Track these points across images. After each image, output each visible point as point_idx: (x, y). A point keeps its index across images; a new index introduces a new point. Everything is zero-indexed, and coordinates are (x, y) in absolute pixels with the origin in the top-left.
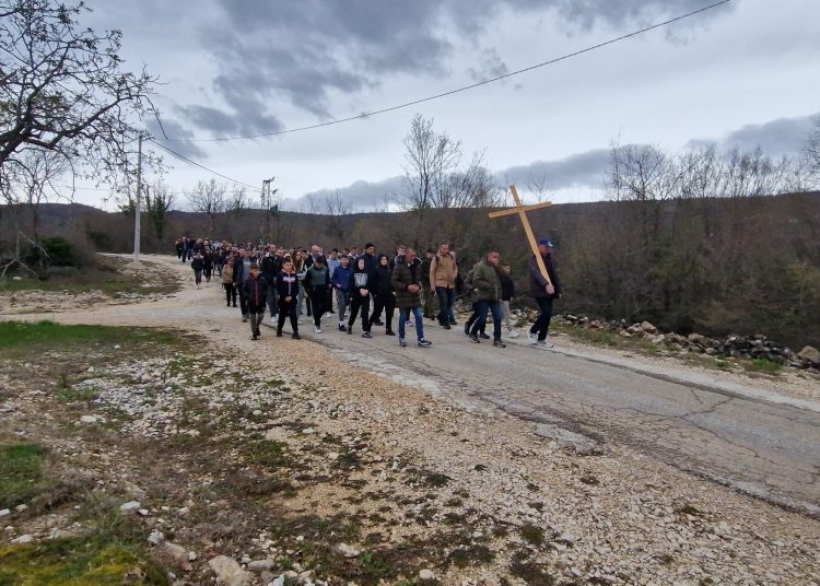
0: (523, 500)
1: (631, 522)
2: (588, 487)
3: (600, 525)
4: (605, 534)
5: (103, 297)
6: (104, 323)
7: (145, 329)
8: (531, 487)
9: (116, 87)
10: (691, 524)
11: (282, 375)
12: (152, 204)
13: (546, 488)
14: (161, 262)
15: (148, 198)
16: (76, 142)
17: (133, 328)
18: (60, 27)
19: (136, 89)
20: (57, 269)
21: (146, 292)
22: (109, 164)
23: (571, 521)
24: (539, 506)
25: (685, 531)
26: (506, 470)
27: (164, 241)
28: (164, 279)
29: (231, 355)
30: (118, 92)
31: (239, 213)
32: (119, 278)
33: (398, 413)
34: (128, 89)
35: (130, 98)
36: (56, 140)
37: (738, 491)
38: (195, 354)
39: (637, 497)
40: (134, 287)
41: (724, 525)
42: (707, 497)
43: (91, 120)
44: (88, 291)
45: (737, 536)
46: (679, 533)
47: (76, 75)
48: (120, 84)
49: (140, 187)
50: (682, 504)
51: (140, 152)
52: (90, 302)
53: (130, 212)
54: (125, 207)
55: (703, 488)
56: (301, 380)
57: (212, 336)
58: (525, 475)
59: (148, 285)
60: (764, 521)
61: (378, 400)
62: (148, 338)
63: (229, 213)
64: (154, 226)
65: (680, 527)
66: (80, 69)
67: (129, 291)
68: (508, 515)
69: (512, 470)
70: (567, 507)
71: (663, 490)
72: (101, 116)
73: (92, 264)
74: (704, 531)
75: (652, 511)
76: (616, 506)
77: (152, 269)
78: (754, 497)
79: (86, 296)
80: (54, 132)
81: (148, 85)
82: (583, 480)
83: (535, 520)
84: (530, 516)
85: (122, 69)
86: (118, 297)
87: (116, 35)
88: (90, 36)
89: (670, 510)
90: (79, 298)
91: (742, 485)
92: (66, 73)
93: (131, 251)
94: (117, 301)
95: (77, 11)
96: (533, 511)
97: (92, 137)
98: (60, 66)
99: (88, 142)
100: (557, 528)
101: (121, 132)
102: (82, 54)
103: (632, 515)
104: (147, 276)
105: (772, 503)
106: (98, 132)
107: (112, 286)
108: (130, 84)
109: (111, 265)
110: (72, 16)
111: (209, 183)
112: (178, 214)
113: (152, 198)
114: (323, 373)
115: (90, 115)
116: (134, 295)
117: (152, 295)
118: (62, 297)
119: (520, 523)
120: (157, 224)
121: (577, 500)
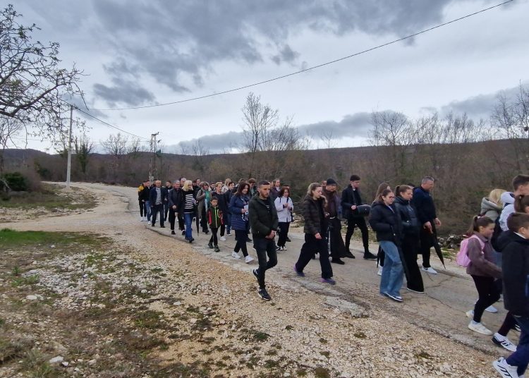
0: (316, 350)
1: (386, 364)
2: (359, 340)
3: (366, 367)
4: (370, 373)
5: (46, 211)
6: (45, 230)
7: (72, 233)
8: (322, 341)
9: (56, 77)
10: (425, 365)
11: (161, 264)
12: (79, 149)
13: (332, 341)
14: (84, 187)
15: (76, 146)
16: (29, 113)
17: (65, 233)
18: (20, 40)
19: (69, 79)
20: (15, 193)
21: (74, 207)
22: (50, 126)
23: (348, 364)
24: (327, 354)
25: (421, 369)
26: (306, 329)
27: (87, 173)
28: (86, 199)
29: (128, 251)
30: (57, 80)
31: (136, 154)
32: (55, 199)
33: (237, 290)
34: (63, 78)
35: (65, 84)
36: (15, 111)
37: (455, 341)
38: (104, 250)
39: (390, 346)
40: (65, 204)
41: (446, 365)
42: (437, 347)
43: (39, 98)
44: (35, 208)
45: (454, 372)
46: (417, 371)
47: (29, 70)
48: (58, 76)
49: (71, 141)
50: (419, 351)
51: (71, 119)
52: (36, 215)
53: (64, 155)
54: (61, 151)
55: (433, 339)
56: (174, 268)
57: (116, 238)
58: (318, 332)
59: (75, 203)
60: (472, 362)
61: (224, 282)
62: (74, 240)
63: (130, 155)
64: (80, 164)
65: (418, 367)
66: (32, 67)
67: (63, 207)
68: (307, 360)
69: (310, 329)
70: (345, 354)
71: (407, 341)
72: (45, 96)
73: (39, 189)
74: (433, 369)
75: (400, 356)
76: (377, 353)
77: (78, 192)
78: (466, 345)
79: (34, 211)
80: (15, 106)
81: (77, 76)
82: (356, 335)
83: (324, 364)
84: (321, 361)
85: (59, 67)
86: (55, 211)
87: (56, 46)
88: (39, 47)
89: (411, 355)
90: (30, 212)
91: (458, 337)
92: (23, 69)
93: (64, 180)
94: (54, 214)
95: (31, 30)
96: (323, 357)
97: (39, 109)
98: (19, 65)
99: (36, 112)
100: (338, 369)
101: (59, 106)
102: (33, 57)
103: (387, 359)
104: (75, 197)
105: (477, 349)
106: (43, 106)
107: (51, 204)
108: (64, 76)
109: (51, 190)
110: (28, 34)
111: (116, 136)
112: (97, 156)
113: (79, 145)
114: (188, 263)
115: (38, 96)
116: (66, 210)
117: (77, 210)
118: (18, 212)
119: (315, 366)
120: (82, 162)
121: (351, 349)
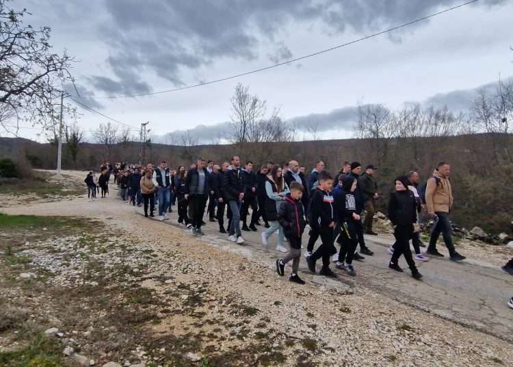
0: (304, 323)
1: (370, 336)
2: (344, 314)
3: (352, 338)
4: (355, 343)
5: (37, 197)
6: (37, 214)
7: (63, 218)
8: (309, 315)
9: (47, 63)
10: (407, 336)
11: (152, 246)
12: (69, 138)
13: (319, 315)
14: (75, 175)
15: (67, 134)
16: (20, 98)
17: (56, 217)
18: (10, 24)
19: (60, 65)
20: (6, 179)
21: (65, 194)
22: (41, 112)
23: (334, 335)
24: (314, 327)
25: (403, 340)
26: (293, 304)
27: (77, 162)
28: (76, 186)
29: (119, 233)
30: (48, 66)
31: (126, 144)
32: (46, 185)
33: (226, 269)
34: (54, 64)
35: (56, 70)
36: (7, 96)
37: (435, 315)
38: (96, 233)
39: (374, 320)
40: (57, 191)
41: (427, 336)
42: (416, 319)
43: (30, 84)
44: (27, 194)
45: (434, 343)
46: (399, 341)
47: (21, 55)
48: (49, 61)
49: (62, 126)
50: (401, 324)
51: (62, 105)
52: (28, 201)
53: (55, 143)
54: (52, 140)
55: (414, 313)
56: (165, 249)
57: (108, 222)
58: (305, 307)
59: (66, 190)
60: (451, 333)
61: (214, 262)
62: (66, 224)
63: (119, 144)
64: (70, 152)
65: (400, 338)
66: (23, 51)
67: (53, 193)
68: (295, 332)
69: (298, 304)
70: (332, 327)
71: (390, 315)
72: (36, 81)
73: (30, 176)
74: (415, 340)
75: (383, 328)
76: (361, 326)
77: (69, 180)
78: (445, 319)
79: (25, 197)
80: (6, 91)
81: (68, 62)
82: (341, 310)
83: (311, 335)
84: (309, 333)
85: (51, 51)
86: (47, 197)
87: (47, 30)
88: (30, 30)
89: (394, 328)
90: (21, 198)
91: (437, 312)
92: (14, 53)
93: (55, 168)
94: (44, 200)
95: (22, 14)
96: (310, 330)
97: (30, 94)
98: (10, 49)
99: (28, 97)
100: (325, 340)
101: (50, 92)
102: (25, 42)
103: (371, 331)
104: (65, 184)
105: (456, 323)
106: (35, 91)
107: (42, 190)
108: (55, 62)
109: (41, 176)
110: (18, 18)
111: (106, 125)
112: (86, 145)
113: (69, 134)
114: (178, 245)
115: (29, 81)
116: (57, 196)
117: (68, 196)
118: (9, 197)
119: (302, 337)
120: (73, 151)
121: (337, 323)
